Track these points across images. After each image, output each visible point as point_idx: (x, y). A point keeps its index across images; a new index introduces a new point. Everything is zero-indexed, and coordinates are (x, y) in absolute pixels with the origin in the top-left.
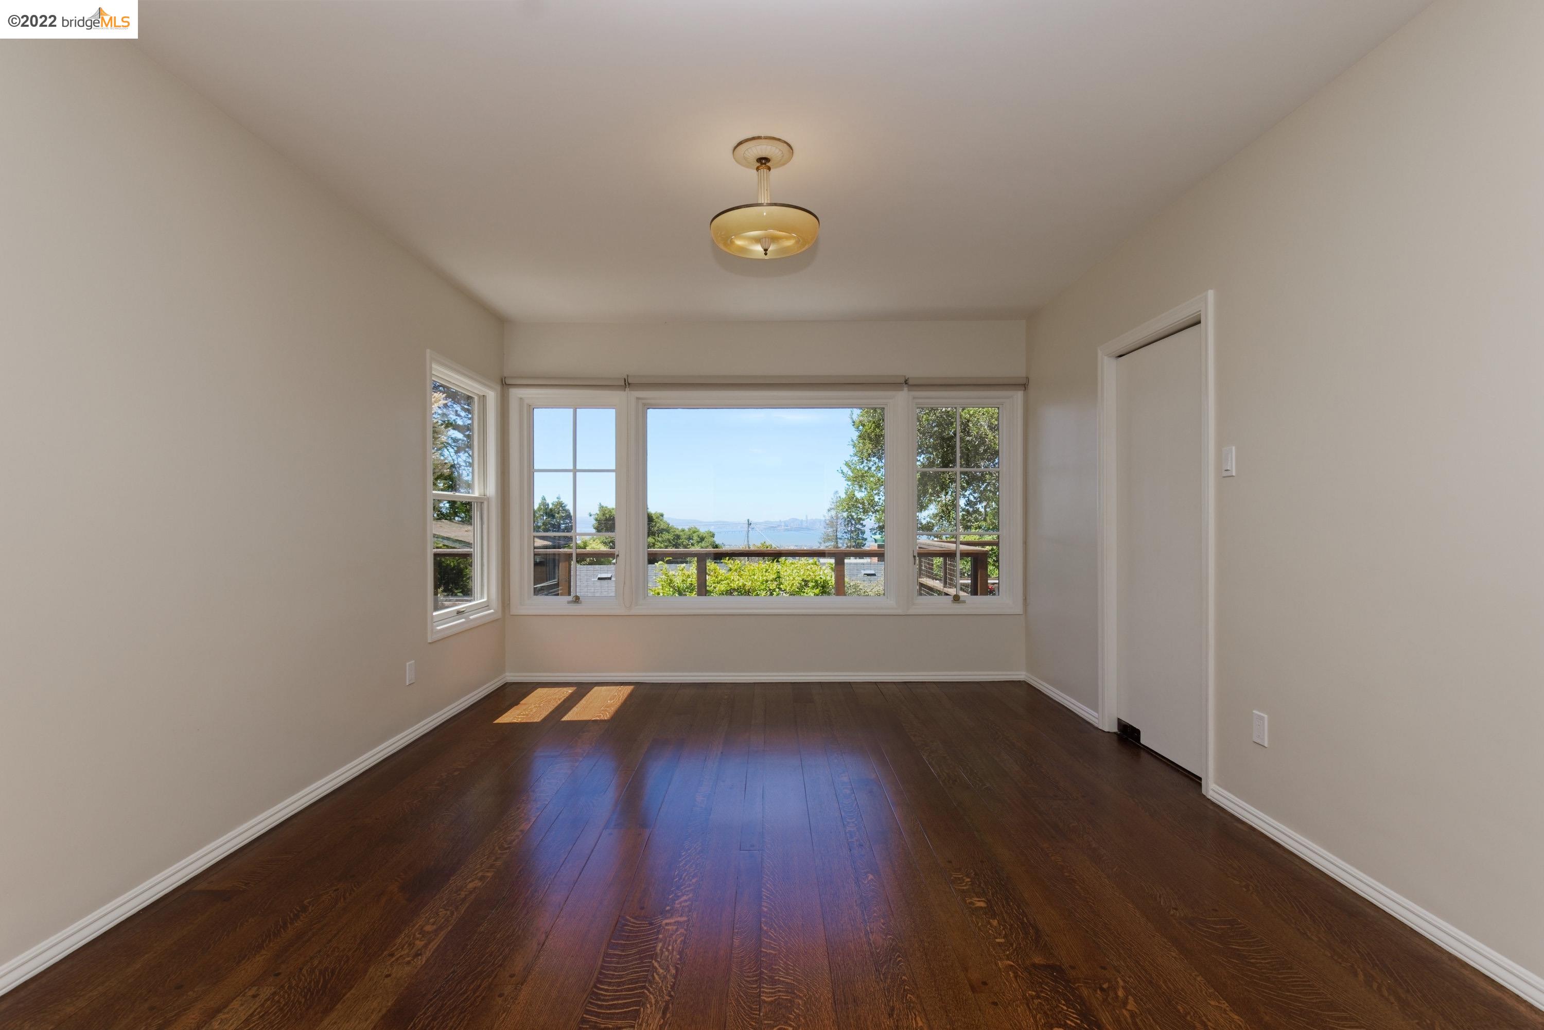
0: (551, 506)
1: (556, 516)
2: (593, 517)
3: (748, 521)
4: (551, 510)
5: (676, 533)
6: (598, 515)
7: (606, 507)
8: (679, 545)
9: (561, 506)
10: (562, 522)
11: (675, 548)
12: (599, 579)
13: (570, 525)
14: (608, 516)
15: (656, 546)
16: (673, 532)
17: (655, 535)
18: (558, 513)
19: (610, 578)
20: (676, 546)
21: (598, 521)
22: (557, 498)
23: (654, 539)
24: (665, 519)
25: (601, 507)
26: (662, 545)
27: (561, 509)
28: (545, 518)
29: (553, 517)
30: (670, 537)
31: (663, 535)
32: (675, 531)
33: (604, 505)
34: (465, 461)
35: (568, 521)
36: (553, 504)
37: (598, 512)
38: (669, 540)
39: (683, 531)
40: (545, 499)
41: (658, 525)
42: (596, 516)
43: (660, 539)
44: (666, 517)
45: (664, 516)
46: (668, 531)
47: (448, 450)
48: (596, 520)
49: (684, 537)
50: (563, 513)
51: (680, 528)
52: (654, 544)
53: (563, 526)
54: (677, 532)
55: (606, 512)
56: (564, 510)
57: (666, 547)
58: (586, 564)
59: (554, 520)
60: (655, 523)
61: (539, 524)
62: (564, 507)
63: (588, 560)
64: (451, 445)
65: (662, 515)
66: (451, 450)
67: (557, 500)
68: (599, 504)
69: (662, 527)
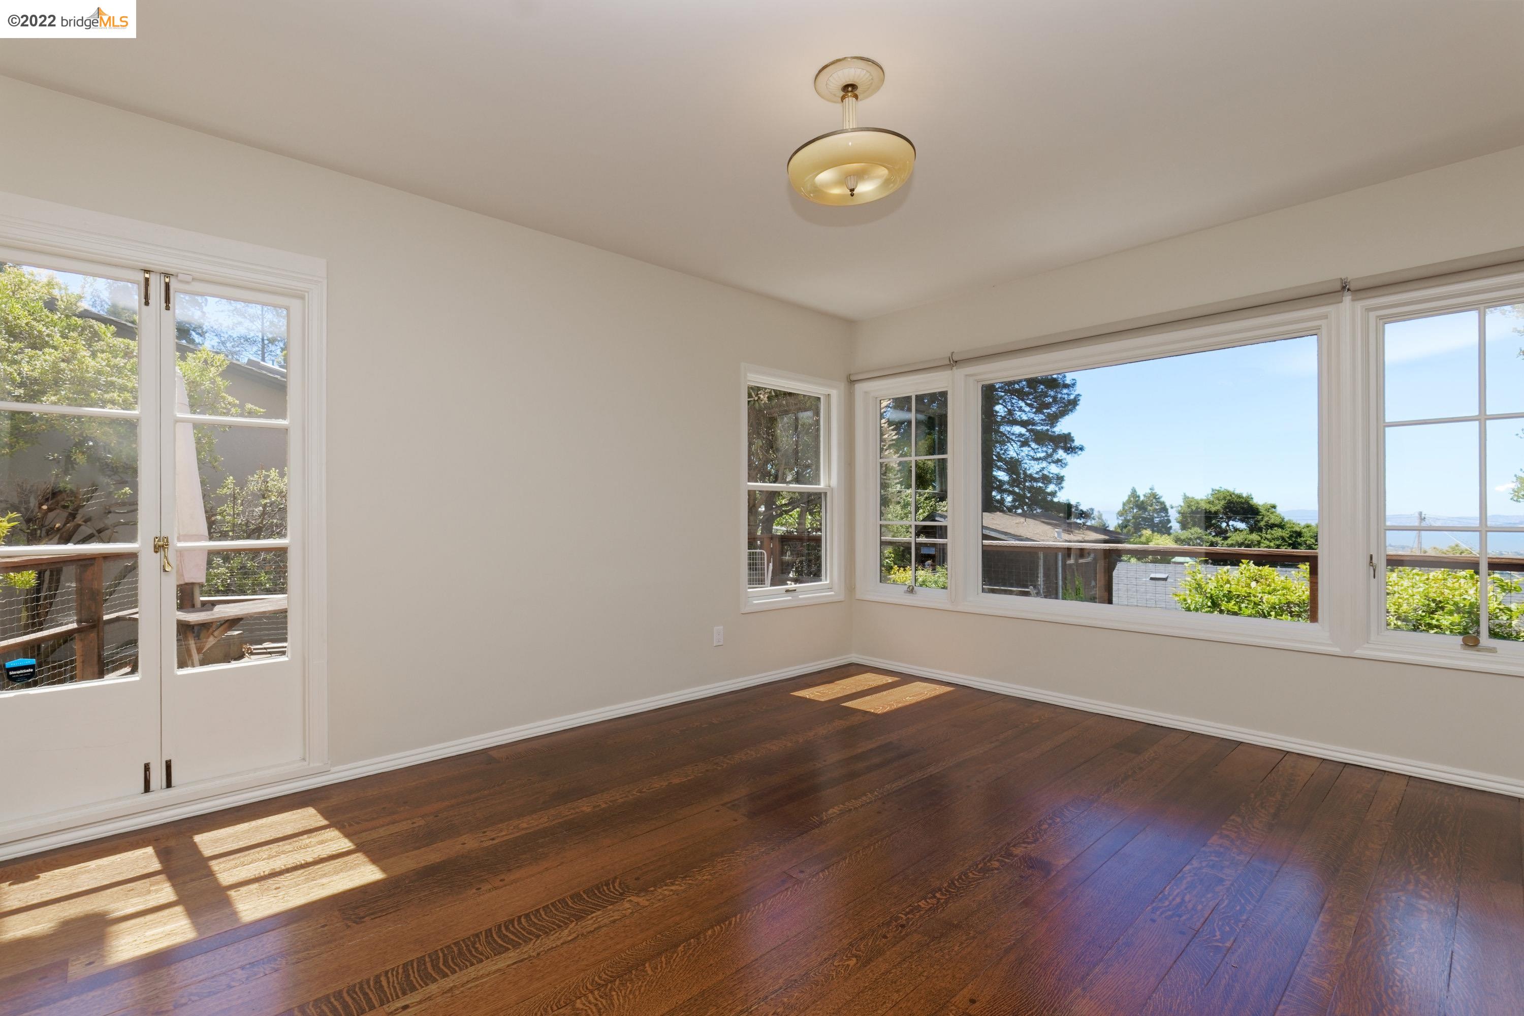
0: (1142, 498)
1: (1148, 509)
2: (1174, 509)
3: (1420, 514)
4: (1143, 502)
5: (1294, 530)
6: (1181, 507)
7: (1193, 498)
8: (1300, 544)
9: (1155, 498)
10: (1156, 515)
11: (1293, 548)
12: (1152, 579)
13: (1166, 518)
14: (1194, 508)
15: (1262, 545)
16: (1289, 528)
17: (1261, 531)
18: (1151, 505)
19: (1165, 579)
20: (1294, 545)
21: (1182, 513)
22: (1151, 489)
23: (1260, 536)
24: (1278, 512)
25: (1186, 498)
26: (1272, 544)
27: (1154, 500)
28: (1135, 511)
29: (1145, 510)
30: (1285, 534)
31: (1273, 532)
32: (1293, 527)
33: (1190, 495)
34: (1027, 455)
35: (1164, 515)
36: (1145, 496)
37: (1182, 504)
38: (1283, 539)
39: (1308, 527)
40: (1135, 491)
41: (1266, 519)
42: (1180, 508)
43: (1269, 536)
44: (1280, 510)
45: (1277, 508)
46: (1281, 526)
47: (1012, 445)
48: (1179, 513)
49: (1309, 535)
50: (1157, 505)
51: (1303, 524)
52: (1259, 543)
53: (1157, 519)
54: (1298, 529)
55: (1193, 503)
56: (1158, 502)
57: (1278, 547)
58: (1149, 562)
59: (1146, 513)
60: (1261, 517)
61: (1128, 518)
62: (1159, 498)
63: (1150, 557)
64: (1013, 440)
65: (1274, 507)
66: (1015, 445)
67: (1150, 491)
68: (1183, 494)
69: (1272, 521)
